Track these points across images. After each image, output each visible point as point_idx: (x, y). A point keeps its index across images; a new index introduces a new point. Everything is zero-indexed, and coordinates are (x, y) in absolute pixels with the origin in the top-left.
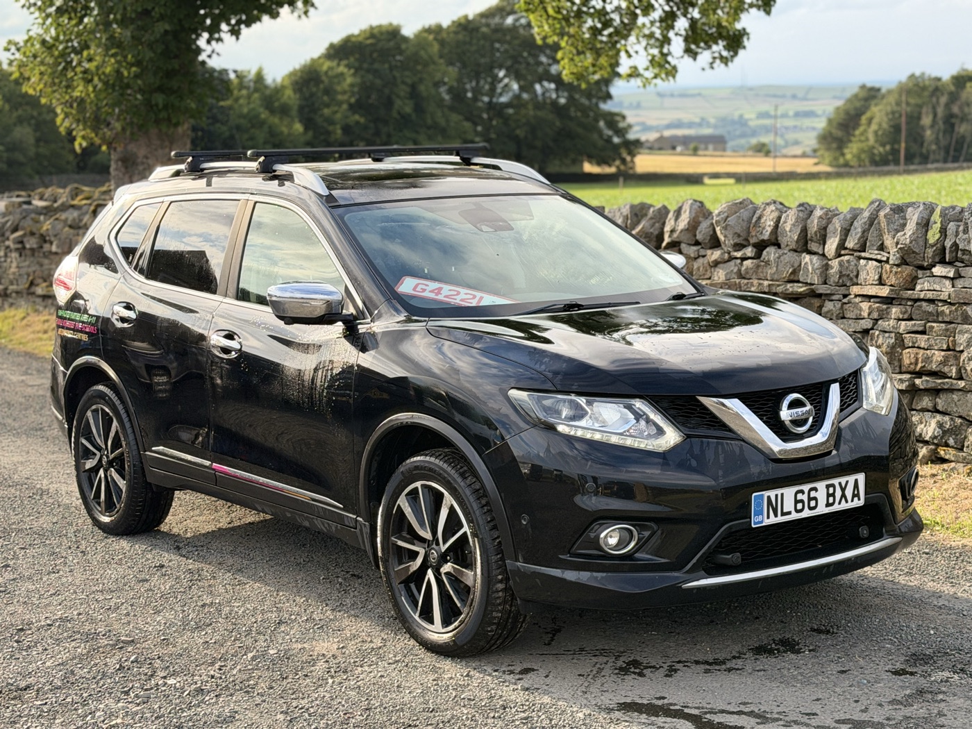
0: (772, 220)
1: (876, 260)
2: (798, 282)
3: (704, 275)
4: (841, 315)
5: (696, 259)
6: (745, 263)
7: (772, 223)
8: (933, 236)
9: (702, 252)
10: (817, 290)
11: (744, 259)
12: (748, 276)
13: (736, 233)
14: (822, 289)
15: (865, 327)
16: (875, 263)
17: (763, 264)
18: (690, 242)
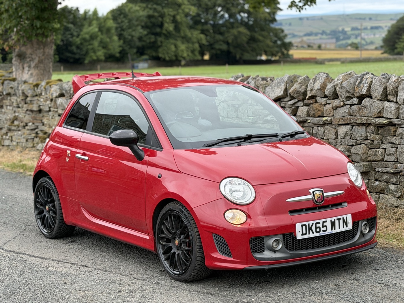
3: (330, 114)
5: (325, 105)
7: (367, 85)
10: (393, 122)
13: (347, 91)
14: (396, 121)
18: (322, 96)
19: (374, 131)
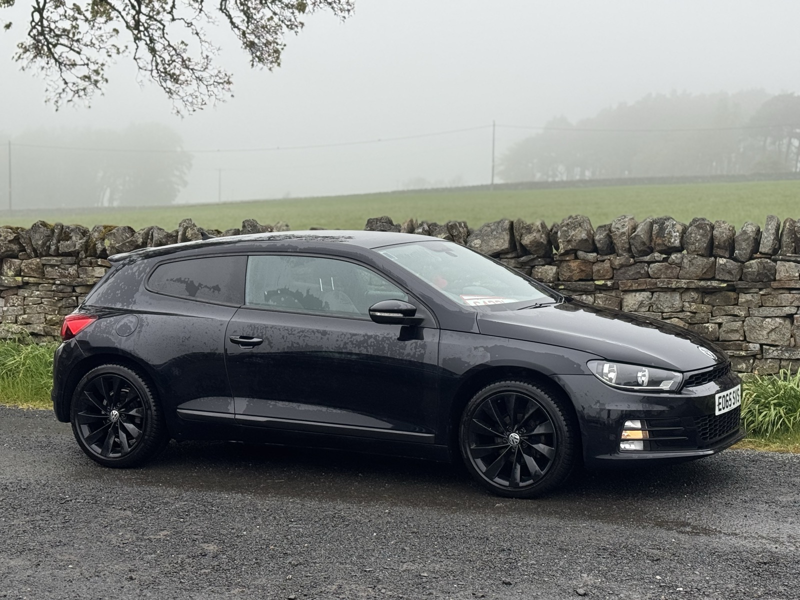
0: (678, 231)
1: (794, 261)
2: (713, 279)
3: (604, 276)
4: (760, 304)
5: (594, 263)
6: (652, 265)
7: (678, 234)
9: (600, 258)
10: (737, 285)
11: (649, 263)
12: (656, 276)
14: (741, 285)
15: (790, 313)
16: (792, 263)
17: (673, 266)
18: (587, 250)
19: (697, 299)
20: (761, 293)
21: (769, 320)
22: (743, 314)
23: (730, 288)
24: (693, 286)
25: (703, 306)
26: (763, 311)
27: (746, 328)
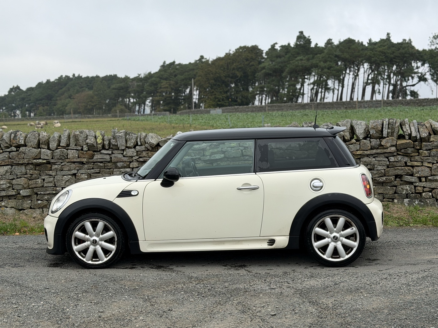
1: (76, 150)
2: (40, 158)
4: (61, 169)
6: (11, 153)
8: (99, 141)
12: (13, 158)
15: (74, 173)
16: (74, 150)
17: (21, 153)
20: (62, 164)
21: (66, 176)
22: (54, 174)
23: (48, 163)
24: (30, 162)
25: (36, 172)
26: (63, 172)
27: (55, 181)
